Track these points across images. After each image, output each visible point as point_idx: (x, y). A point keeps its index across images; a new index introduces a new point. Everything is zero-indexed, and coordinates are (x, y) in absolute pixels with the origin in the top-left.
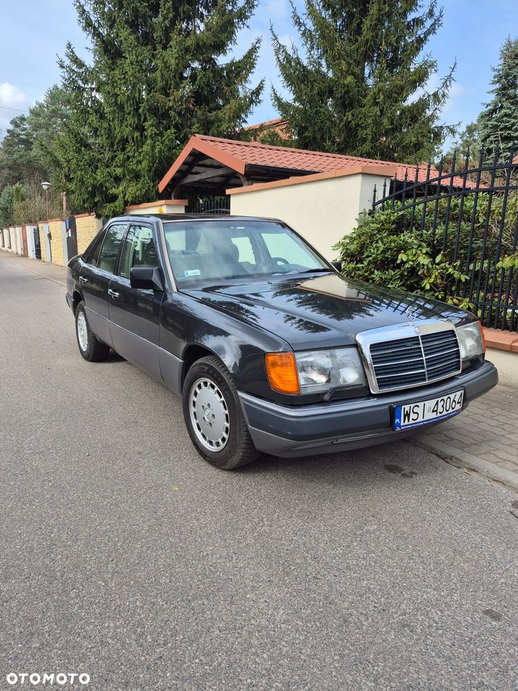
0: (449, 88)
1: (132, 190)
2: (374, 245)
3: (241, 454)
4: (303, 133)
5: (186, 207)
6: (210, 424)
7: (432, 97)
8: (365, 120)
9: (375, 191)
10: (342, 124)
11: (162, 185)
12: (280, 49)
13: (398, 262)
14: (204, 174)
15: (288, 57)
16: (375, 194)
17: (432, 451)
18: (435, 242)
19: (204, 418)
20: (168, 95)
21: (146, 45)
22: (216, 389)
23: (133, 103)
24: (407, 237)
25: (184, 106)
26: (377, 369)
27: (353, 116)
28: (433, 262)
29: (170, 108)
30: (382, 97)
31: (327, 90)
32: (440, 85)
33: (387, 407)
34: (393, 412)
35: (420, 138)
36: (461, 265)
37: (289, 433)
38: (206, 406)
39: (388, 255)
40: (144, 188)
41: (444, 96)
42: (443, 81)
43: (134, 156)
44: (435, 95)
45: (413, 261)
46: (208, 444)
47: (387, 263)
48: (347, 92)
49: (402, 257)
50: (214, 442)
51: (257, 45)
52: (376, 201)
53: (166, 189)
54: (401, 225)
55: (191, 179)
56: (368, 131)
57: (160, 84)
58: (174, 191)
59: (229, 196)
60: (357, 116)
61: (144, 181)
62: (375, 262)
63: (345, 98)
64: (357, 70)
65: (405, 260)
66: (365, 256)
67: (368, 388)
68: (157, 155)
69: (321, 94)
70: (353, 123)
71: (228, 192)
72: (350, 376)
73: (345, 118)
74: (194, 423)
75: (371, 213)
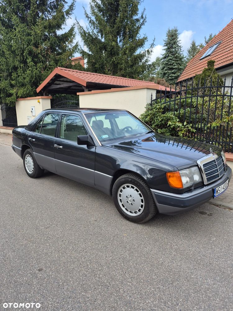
0: (153, 48)
1: (21, 92)
2: (156, 118)
3: (151, 216)
4: (94, 66)
5: (51, 99)
6: (132, 204)
7: (147, 52)
8: (121, 61)
9: (152, 95)
10: (111, 62)
11: (38, 90)
12: (81, 28)
13: (168, 125)
14: (62, 85)
15: (84, 32)
16: (152, 97)
17: (211, 203)
18: (181, 116)
19: (127, 201)
20: (37, 47)
21: (23, 23)
22: (135, 188)
23: (21, 51)
24: (169, 114)
25: (46, 53)
26: (206, 174)
27: (115, 59)
28: (183, 125)
29: (39, 53)
30: (128, 51)
31: (103, 47)
32: (150, 47)
33: (211, 189)
34: (213, 190)
35: (143, 69)
36: (193, 125)
37: (182, 205)
38: (129, 196)
39: (163, 122)
40: (28, 90)
41: (151, 51)
42: (151, 45)
43: (22, 75)
44: (148, 51)
45: (174, 125)
46: (130, 213)
47: (163, 125)
48: (112, 49)
49: (170, 123)
50: (133, 212)
51: (74, 26)
52: (153, 100)
53: (41, 91)
54: (166, 110)
55: (54, 87)
56: (123, 65)
57: (33, 42)
58: (45, 92)
59: (79, 95)
60: (117, 59)
61: (28, 87)
62: (157, 125)
63: (112, 51)
64: (115, 39)
65: (171, 124)
66: (152, 123)
67: (203, 182)
68: (34, 75)
69: (101, 49)
70: (116, 62)
71: (78, 94)
72: (197, 178)
73: (112, 60)
74: (120, 204)
75: (151, 105)
